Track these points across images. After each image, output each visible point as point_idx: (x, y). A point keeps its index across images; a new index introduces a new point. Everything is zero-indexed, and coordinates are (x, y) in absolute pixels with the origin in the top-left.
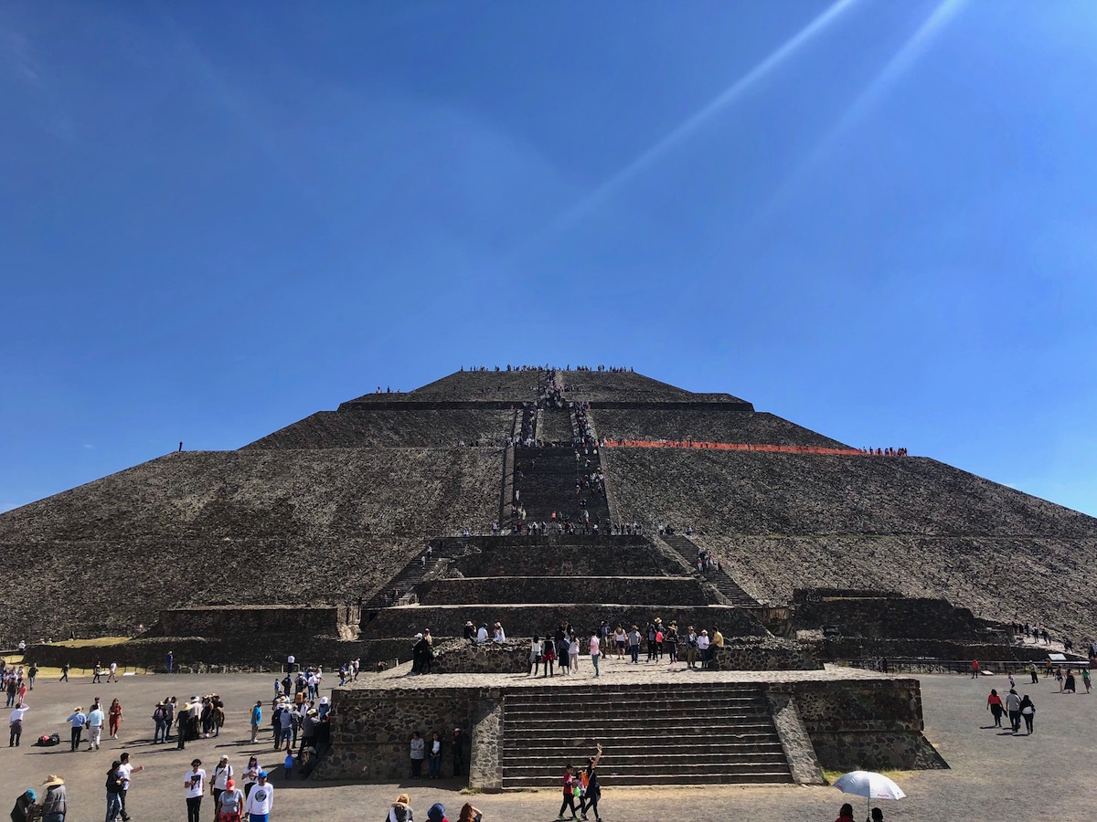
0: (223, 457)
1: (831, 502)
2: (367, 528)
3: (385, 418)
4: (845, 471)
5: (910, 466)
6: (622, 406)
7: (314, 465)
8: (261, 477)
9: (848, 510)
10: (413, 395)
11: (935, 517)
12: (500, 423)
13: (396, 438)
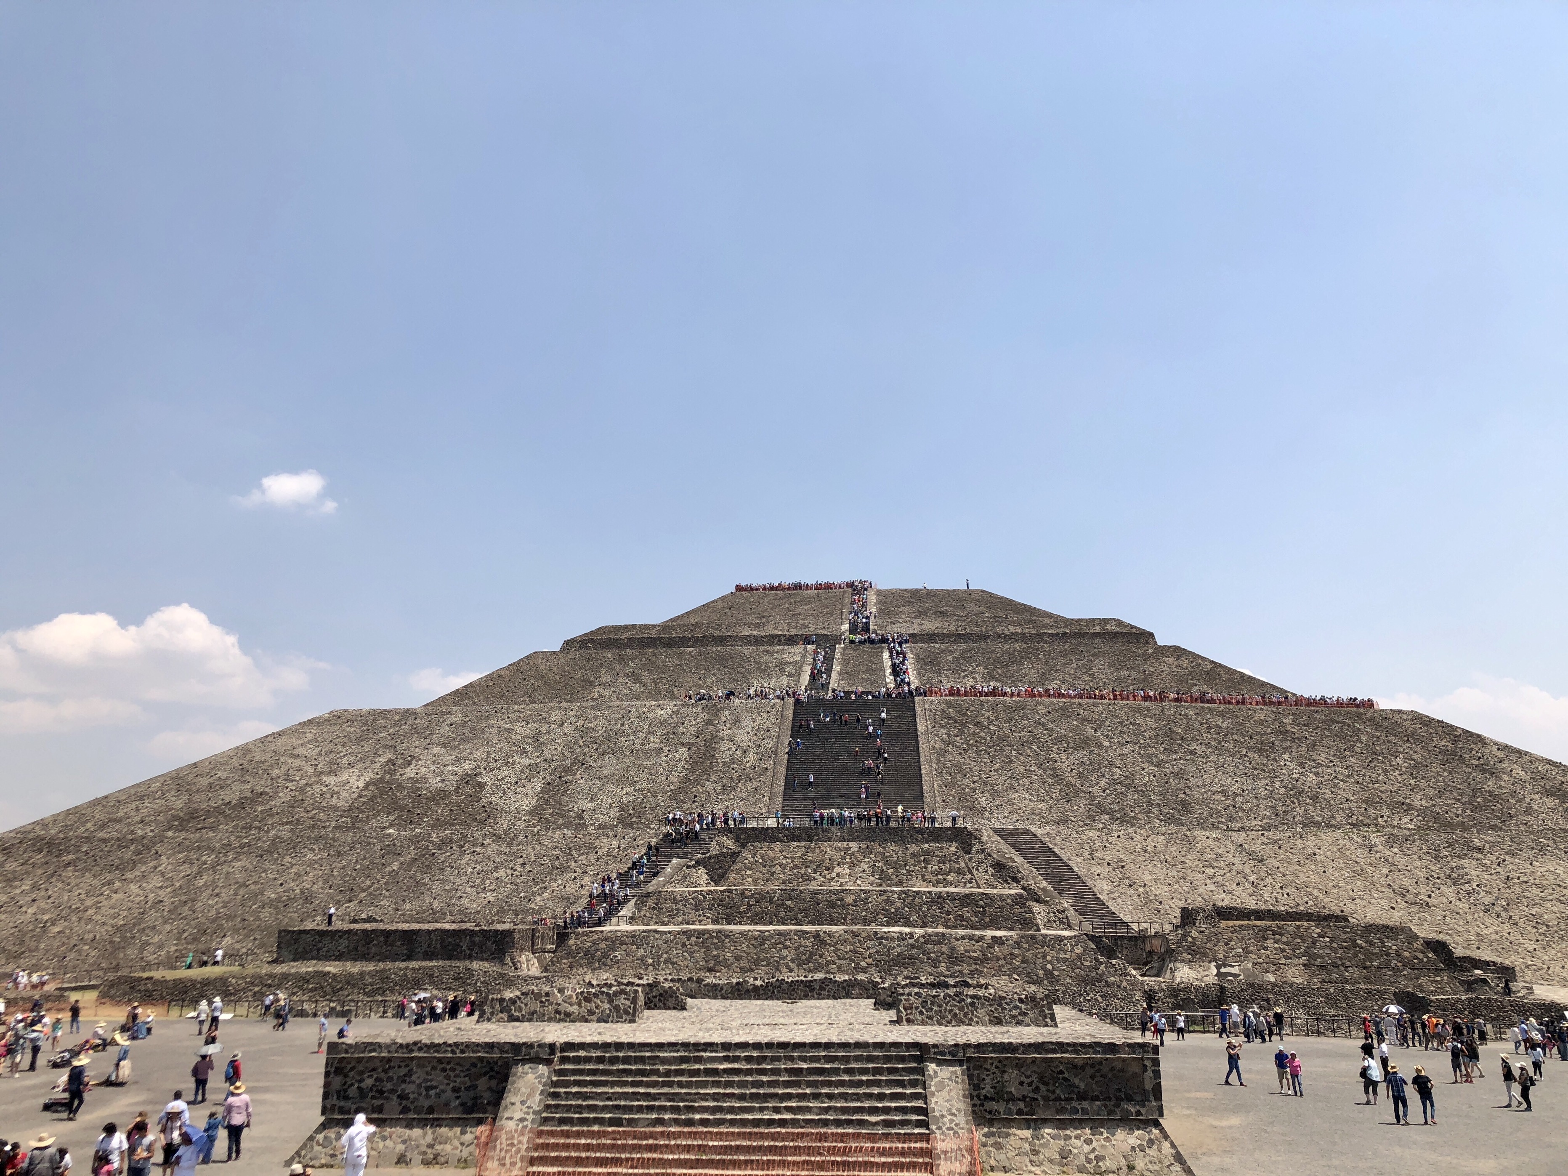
0: (397, 718)
1: (1255, 778)
2: (580, 817)
3: (621, 659)
4: (1283, 733)
5: (1385, 724)
6: (958, 637)
7: (518, 727)
8: (444, 745)
9: (1282, 790)
10: (665, 627)
11: (1418, 801)
12: (781, 666)
13: (637, 688)
